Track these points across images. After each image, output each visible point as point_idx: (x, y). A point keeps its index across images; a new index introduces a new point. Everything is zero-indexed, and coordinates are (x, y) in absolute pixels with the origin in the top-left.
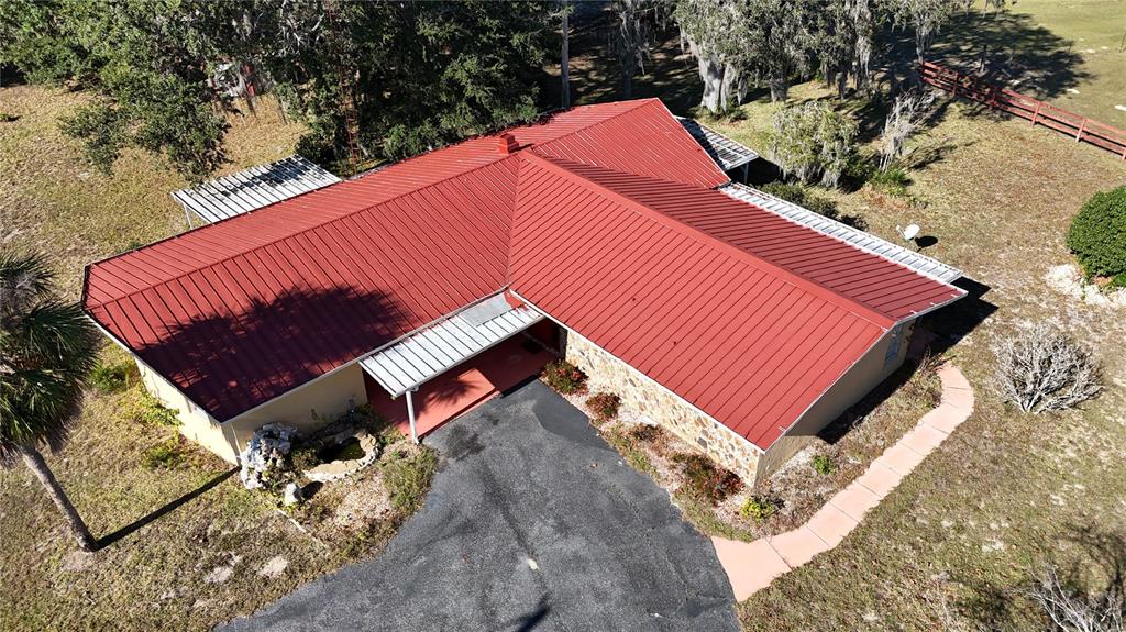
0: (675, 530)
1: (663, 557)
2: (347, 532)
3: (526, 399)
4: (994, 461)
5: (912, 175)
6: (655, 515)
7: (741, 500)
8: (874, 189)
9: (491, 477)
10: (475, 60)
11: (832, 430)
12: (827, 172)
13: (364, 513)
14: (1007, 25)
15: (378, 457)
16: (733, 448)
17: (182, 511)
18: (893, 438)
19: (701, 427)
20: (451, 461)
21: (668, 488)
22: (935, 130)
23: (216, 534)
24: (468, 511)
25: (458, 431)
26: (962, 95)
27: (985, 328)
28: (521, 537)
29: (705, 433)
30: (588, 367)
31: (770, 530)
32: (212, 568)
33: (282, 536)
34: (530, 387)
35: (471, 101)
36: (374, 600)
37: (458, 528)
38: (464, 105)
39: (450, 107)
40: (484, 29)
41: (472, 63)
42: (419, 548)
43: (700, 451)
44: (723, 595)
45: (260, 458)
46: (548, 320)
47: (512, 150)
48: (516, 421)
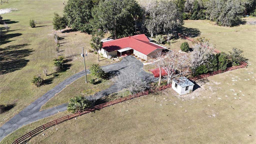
2: (117, 61)
5: (171, 44)
6: (139, 62)
7: (145, 61)
9: (127, 59)
15: (118, 58)
17: (104, 60)
20: (124, 59)
21: (140, 60)
23: (107, 61)
24: (125, 61)
25: (124, 57)
28: (129, 62)
29: (144, 57)
30: (135, 54)
31: (147, 63)
33: (112, 61)
34: (130, 55)
35: (126, 33)
36: (119, 64)
39: (124, 34)
40: (128, 27)
41: (127, 30)
43: (143, 59)
44: (143, 65)
45: (110, 56)
46: (132, 49)
47: (130, 37)
48: (129, 57)
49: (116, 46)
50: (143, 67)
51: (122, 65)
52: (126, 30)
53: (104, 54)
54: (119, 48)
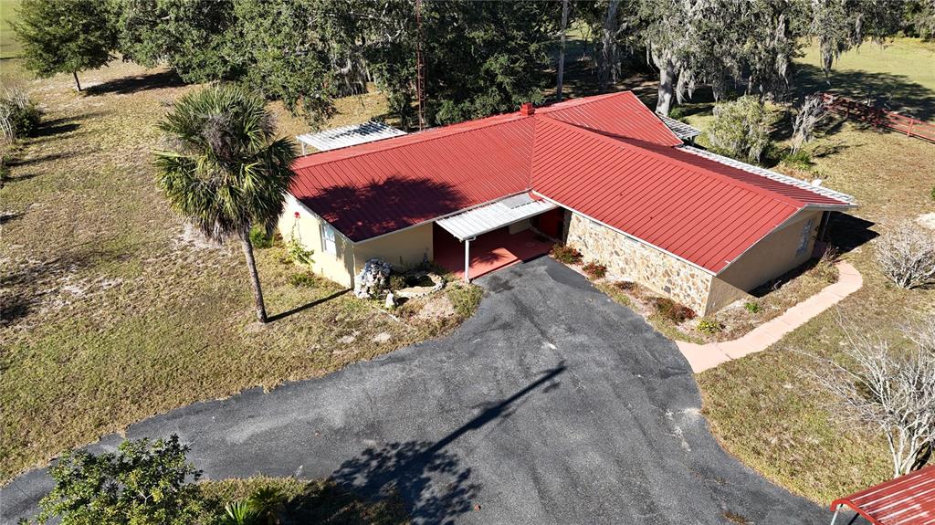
0: (649, 335)
1: (641, 347)
2: (428, 322)
3: (539, 265)
4: (878, 314)
5: (816, 160)
6: (635, 328)
7: (694, 323)
8: (786, 166)
9: (520, 302)
10: (506, 57)
11: (759, 290)
12: (752, 149)
13: (438, 314)
14: (888, 81)
15: (444, 287)
16: (690, 289)
17: (319, 308)
18: (804, 297)
19: (667, 278)
20: (492, 293)
21: (643, 315)
22: (832, 137)
23: (342, 320)
24: (506, 318)
25: (495, 278)
26: (854, 118)
27: (871, 244)
28: (543, 333)
29: (669, 281)
30: (584, 248)
31: (716, 339)
32: (342, 336)
33: (385, 323)
34: (542, 259)
35: (500, 86)
36: (449, 358)
37: (500, 326)
38: (494, 89)
39: (483, 91)
40: (513, 38)
41: (503, 59)
42: (475, 334)
43: (666, 295)
44: (685, 368)
45: (370, 277)
46: (560, 209)
47: (531, 113)
48: (534, 275)
49: (425, 182)
50: (690, 392)
51: (477, 363)
52: (496, 63)
53: (324, 248)
54: (451, 201)
